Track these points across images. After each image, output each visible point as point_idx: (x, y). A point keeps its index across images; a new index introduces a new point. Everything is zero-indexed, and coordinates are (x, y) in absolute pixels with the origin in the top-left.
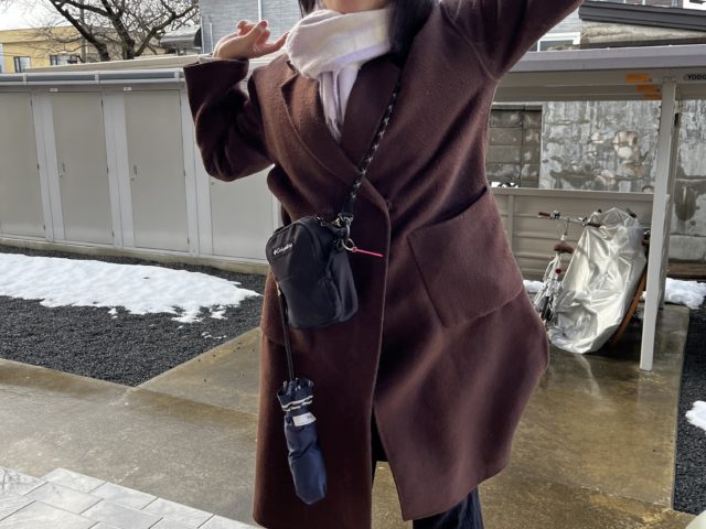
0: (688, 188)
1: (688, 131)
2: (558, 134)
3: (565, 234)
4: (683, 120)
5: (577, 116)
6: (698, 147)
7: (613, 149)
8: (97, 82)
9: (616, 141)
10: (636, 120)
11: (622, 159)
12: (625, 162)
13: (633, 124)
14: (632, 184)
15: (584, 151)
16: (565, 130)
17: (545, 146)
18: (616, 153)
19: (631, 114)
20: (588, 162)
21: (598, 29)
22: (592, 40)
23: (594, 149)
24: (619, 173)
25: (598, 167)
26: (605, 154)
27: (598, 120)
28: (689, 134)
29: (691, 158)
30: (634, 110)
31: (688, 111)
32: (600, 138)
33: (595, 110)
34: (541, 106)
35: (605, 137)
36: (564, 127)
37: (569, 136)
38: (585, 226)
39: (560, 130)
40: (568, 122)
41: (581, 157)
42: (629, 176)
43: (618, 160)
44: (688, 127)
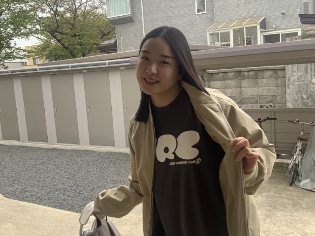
2: (294, 80)
3: (303, 131)
5: (304, 70)
8: (71, 69)
15: (309, 88)
16: (298, 78)
17: (288, 86)
20: (311, 93)
21: (311, 28)
22: (307, 33)
23: (314, 86)
33: (313, 67)
34: (285, 67)
36: (297, 76)
37: (300, 81)
38: (313, 126)
39: (295, 78)
40: (299, 74)
41: (307, 91)
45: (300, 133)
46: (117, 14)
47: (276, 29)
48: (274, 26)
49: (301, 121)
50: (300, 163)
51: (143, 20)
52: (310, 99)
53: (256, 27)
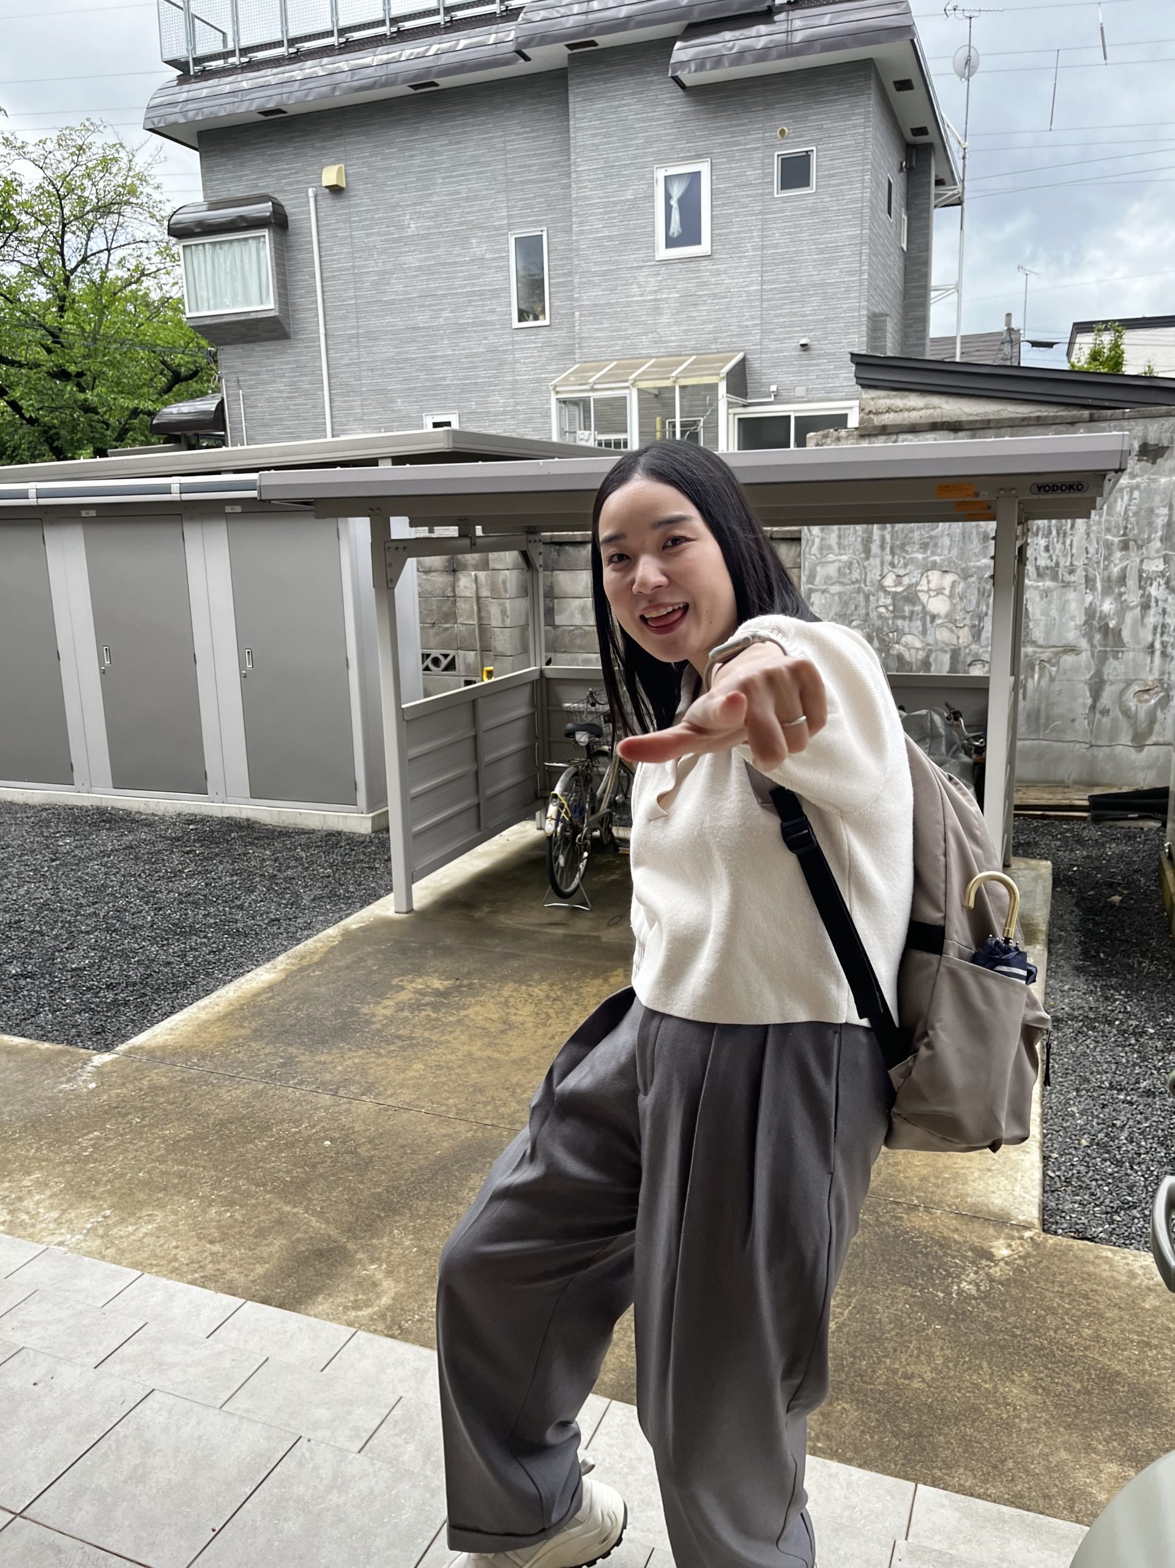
0: (1042, 662)
1: (1037, 568)
2: (828, 579)
4: (1030, 553)
5: (859, 547)
6: (1055, 594)
7: (919, 598)
8: (32, 501)
9: (923, 586)
10: (955, 552)
11: (934, 617)
12: (938, 621)
13: (950, 558)
14: (951, 658)
15: (873, 605)
16: (839, 569)
18: (924, 607)
19: (946, 541)
20: (878, 623)
21: (888, 402)
22: (878, 420)
23: (889, 601)
24: (930, 639)
25: (897, 630)
26: (907, 608)
27: (893, 553)
28: (1040, 575)
29: (1046, 613)
30: (950, 537)
31: (1037, 535)
32: (898, 583)
33: (888, 537)
34: (800, 531)
35: (906, 581)
36: (837, 565)
37: (846, 581)
39: (832, 570)
40: (844, 558)
41: (867, 614)
42: (947, 645)
43: (928, 619)
44: (1038, 563)
46: (228, 307)
47: (778, 398)
48: (773, 388)
53: (714, 387)
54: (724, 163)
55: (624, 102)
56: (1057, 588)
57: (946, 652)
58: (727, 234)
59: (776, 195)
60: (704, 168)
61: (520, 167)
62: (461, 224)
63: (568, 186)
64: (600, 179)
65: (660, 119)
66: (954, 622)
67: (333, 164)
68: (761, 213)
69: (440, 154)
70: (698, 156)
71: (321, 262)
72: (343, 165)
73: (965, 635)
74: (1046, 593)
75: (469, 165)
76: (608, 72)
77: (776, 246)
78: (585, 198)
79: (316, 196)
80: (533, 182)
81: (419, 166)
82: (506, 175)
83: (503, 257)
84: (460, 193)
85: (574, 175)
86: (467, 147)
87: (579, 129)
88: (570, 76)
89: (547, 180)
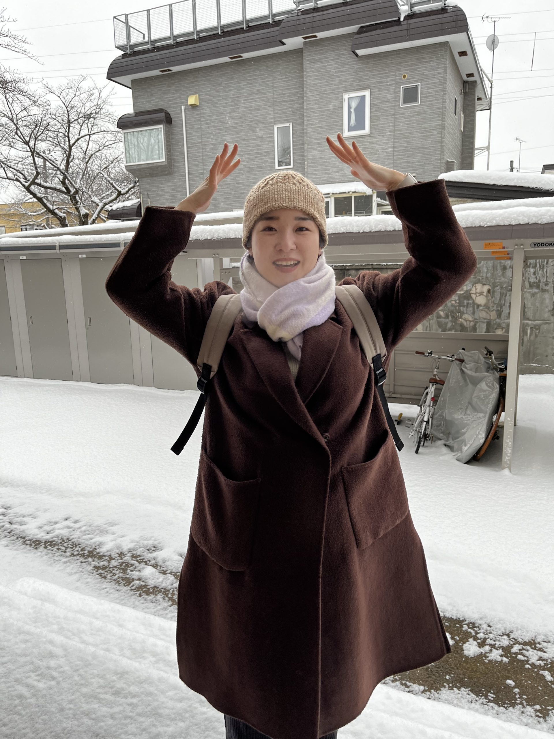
0: (531, 328)
1: (530, 283)
3: (438, 369)
4: (526, 275)
6: (538, 296)
7: (471, 297)
8: (58, 250)
9: (473, 291)
10: (489, 275)
11: (478, 306)
12: (481, 308)
13: (487, 278)
14: (487, 325)
18: (474, 301)
19: (485, 270)
20: (452, 308)
23: (457, 298)
24: (476, 316)
25: (460, 311)
26: (465, 302)
28: (531, 286)
29: (533, 304)
30: (486, 267)
31: (529, 267)
38: (452, 361)
42: (485, 319)
43: (476, 307)
44: (530, 280)
45: (433, 372)
46: (144, 161)
49: (436, 353)
50: (430, 420)
51: (187, 171)
52: (450, 318)
53: (371, 197)
54: (376, 92)
55: (329, 64)
56: (539, 292)
57: (484, 322)
58: (377, 125)
59: (401, 106)
60: (367, 93)
61: (280, 94)
62: (252, 121)
63: (303, 103)
64: (317, 100)
65: (346, 72)
66: (489, 308)
67: (193, 94)
68: (394, 115)
69: (242, 89)
70: (364, 89)
71: (187, 140)
72: (197, 95)
73: (493, 315)
74: (533, 295)
75: (256, 94)
76: (322, 50)
77: (401, 130)
78: (311, 109)
79: (185, 110)
80: (287, 101)
81: (233, 95)
82: (273, 98)
83: (272, 137)
84: (251, 107)
85: (305, 98)
86: (255, 86)
87: (307, 77)
88: (304, 52)
89: (293, 101)
